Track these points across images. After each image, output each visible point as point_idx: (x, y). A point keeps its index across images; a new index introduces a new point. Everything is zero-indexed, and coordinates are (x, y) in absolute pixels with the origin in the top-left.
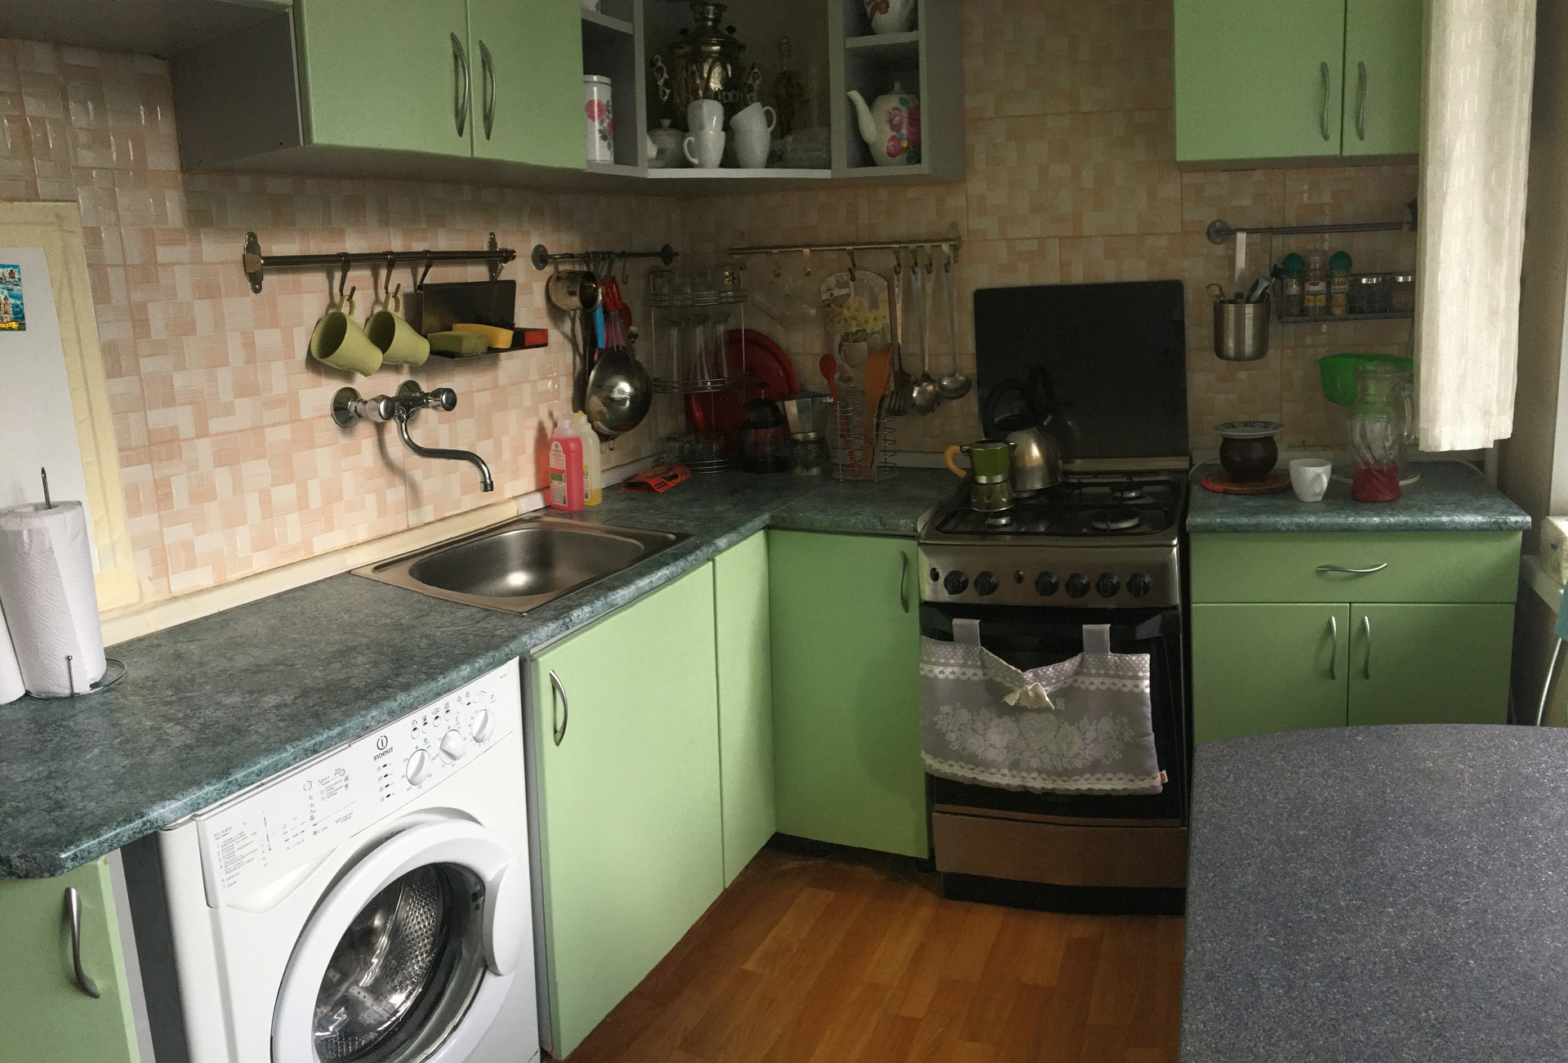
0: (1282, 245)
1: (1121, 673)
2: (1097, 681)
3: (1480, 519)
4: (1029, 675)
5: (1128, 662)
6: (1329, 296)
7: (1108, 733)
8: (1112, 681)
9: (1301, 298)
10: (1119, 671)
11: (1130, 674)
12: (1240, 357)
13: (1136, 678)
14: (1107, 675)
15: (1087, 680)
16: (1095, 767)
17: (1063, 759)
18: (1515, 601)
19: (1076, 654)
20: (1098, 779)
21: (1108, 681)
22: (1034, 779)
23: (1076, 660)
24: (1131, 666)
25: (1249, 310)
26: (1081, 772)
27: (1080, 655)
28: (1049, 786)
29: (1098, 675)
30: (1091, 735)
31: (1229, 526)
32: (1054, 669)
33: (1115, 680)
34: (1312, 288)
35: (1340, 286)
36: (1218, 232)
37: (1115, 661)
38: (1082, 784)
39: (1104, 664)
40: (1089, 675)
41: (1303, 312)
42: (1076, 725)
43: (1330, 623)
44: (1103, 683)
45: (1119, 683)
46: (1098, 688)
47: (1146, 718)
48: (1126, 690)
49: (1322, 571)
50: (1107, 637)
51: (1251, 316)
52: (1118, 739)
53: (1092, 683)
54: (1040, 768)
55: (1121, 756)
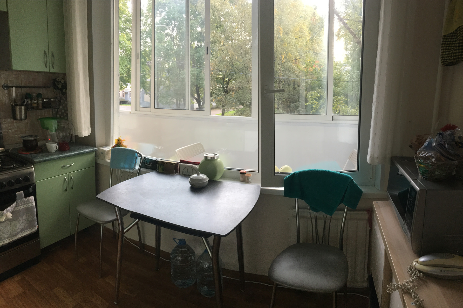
0: (25, 91)
1: (28, 202)
2: (22, 207)
3: (90, 150)
4: (5, 211)
5: (29, 199)
6: (38, 104)
7: (25, 220)
8: (26, 205)
9: (31, 104)
10: (27, 202)
11: (30, 202)
12: (21, 119)
13: (32, 202)
14: (24, 204)
15: (19, 208)
16: (23, 230)
17: (15, 231)
18: (95, 165)
19: (15, 201)
20: (23, 233)
21: (24, 206)
22: (7, 240)
23: (15, 203)
24: (30, 200)
25: (23, 107)
26: (18, 233)
27: (16, 201)
28: (11, 240)
29: (21, 205)
30: (21, 222)
31: (44, 160)
32: (11, 207)
33: (27, 205)
34: (34, 102)
35: (40, 101)
36: (6, 87)
37: (26, 200)
38: (19, 236)
39: (23, 202)
40: (19, 206)
41: (32, 108)
42: (17, 220)
43: (65, 178)
44: (23, 207)
45: (28, 205)
46: (22, 208)
47: (35, 212)
48: (30, 206)
49: (63, 167)
50: (23, 194)
51: (23, 109)
52: (27, 220)
53: (21, 208)
54: (8, 237)
55: (28, 225)
